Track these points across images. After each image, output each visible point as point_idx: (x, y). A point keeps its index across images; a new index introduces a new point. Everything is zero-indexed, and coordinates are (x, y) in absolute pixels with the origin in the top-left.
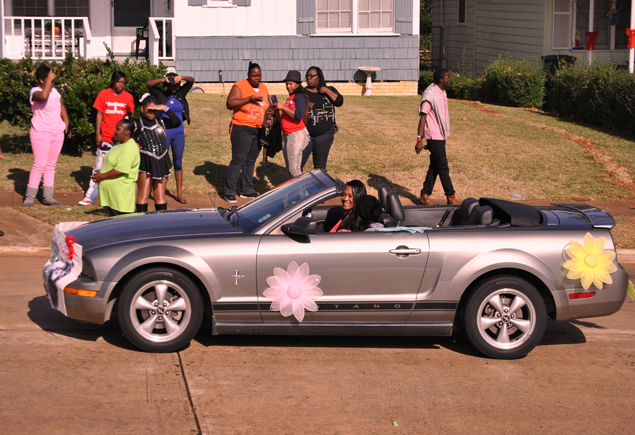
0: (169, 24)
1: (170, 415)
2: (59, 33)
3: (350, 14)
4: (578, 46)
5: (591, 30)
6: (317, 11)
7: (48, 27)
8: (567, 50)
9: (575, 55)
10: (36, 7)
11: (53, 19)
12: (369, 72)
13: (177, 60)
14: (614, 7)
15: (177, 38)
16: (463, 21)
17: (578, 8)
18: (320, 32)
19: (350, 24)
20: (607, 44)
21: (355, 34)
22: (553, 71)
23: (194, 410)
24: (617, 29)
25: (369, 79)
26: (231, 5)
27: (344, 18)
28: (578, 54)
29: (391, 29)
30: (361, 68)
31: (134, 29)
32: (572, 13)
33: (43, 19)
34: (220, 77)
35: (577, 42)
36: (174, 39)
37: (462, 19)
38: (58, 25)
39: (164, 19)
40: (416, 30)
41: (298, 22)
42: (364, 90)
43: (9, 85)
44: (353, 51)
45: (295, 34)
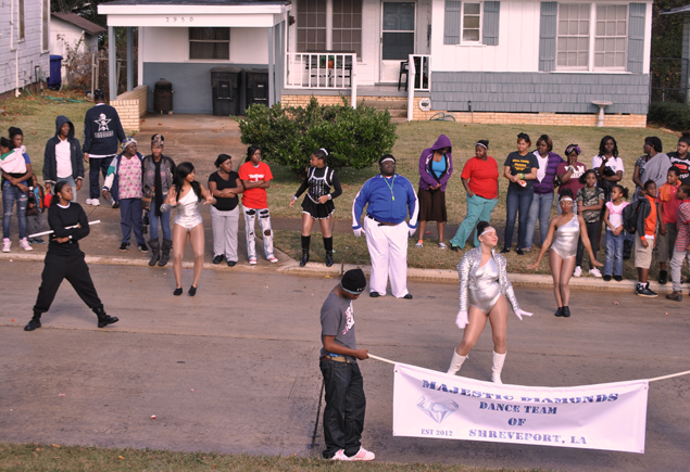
0: (426, 60)
3: (587, 53)
6: (557, 51)
7: (323, 61)
11: (328, 55)
12: (602, 105)
13: (432, 91)
15: (433, 72)
18: (559, 69)
19: (586, 63)
21: (591, 72)
25: (602, 111)
26: (481, 45)
27: (581, 58)
29: (623, 68)
30: (594, 102)
31: (399, 62)
33: (318, 54)
34: (470, 107)
36: (430, 73)
39: (422, 56)
40: (646, 69)
41: (540, 61)
42: (597, 121)
43: (258, 127)
44: (588, 87)
45: (536, 70)
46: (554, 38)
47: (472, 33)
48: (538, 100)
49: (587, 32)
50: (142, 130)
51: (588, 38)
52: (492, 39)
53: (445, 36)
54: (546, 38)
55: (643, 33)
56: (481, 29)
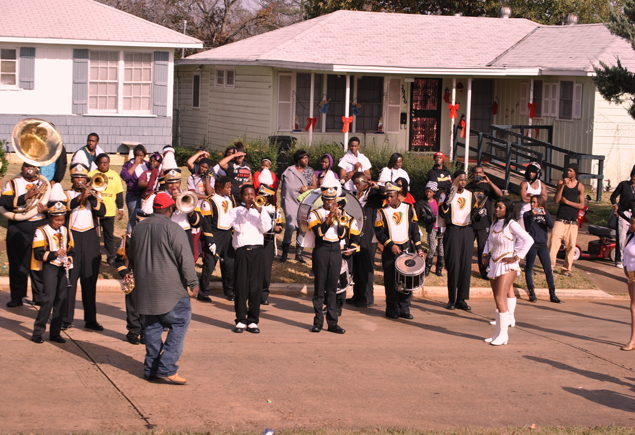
1: (107, 396)
3: (116, 98)
4: (297, 129)
5: (311, 116)
6: (89, 95)
8: (288, 131)
9: (294, 136)
12: (131, 146)
14: (325, 98)
16: (197, 105)
17: (297, 99)
18: (91, 112)
19: (116, 107)
20: (320, 128)
21: (120, 115)
22: (287, 149)
23: (122, 393)
24: (327, 116)
26: (18, 89)
27: (111, 102)
28: (296, 135)
29: (149, 111)
30: (125, 143)
32: (292, 102)
34: (7, 148)
35: (296, 125)
37: (196, 103)
40: (170, 113)
41: (74, 104)
44: (118, 129)
45: (70, 113)
46: (86, 83)
47: (9, 78)
48: (72, 141)
49: (116, 78)
51: (117, 84)
52: (28, 84)
54: (79, 84)
55: (166, 81)
56: (17, 74)
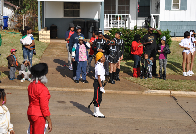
0: (158, 17)
2: (120, 19)
7: (117, 17)
10: (112, 11)
11: (119, 15)
13: (160, 29)
15: (160, 21)
26: (180, 10)
31: (145, 18)
33: (115, 15)
34: (175, 35)
36: (159, 22)
38: (120, 17)
39: (156, 15)
47: (176, 6)
50: (51, 43)
52: (184, 8)
53: (165, 7)
56: (179, 4)
